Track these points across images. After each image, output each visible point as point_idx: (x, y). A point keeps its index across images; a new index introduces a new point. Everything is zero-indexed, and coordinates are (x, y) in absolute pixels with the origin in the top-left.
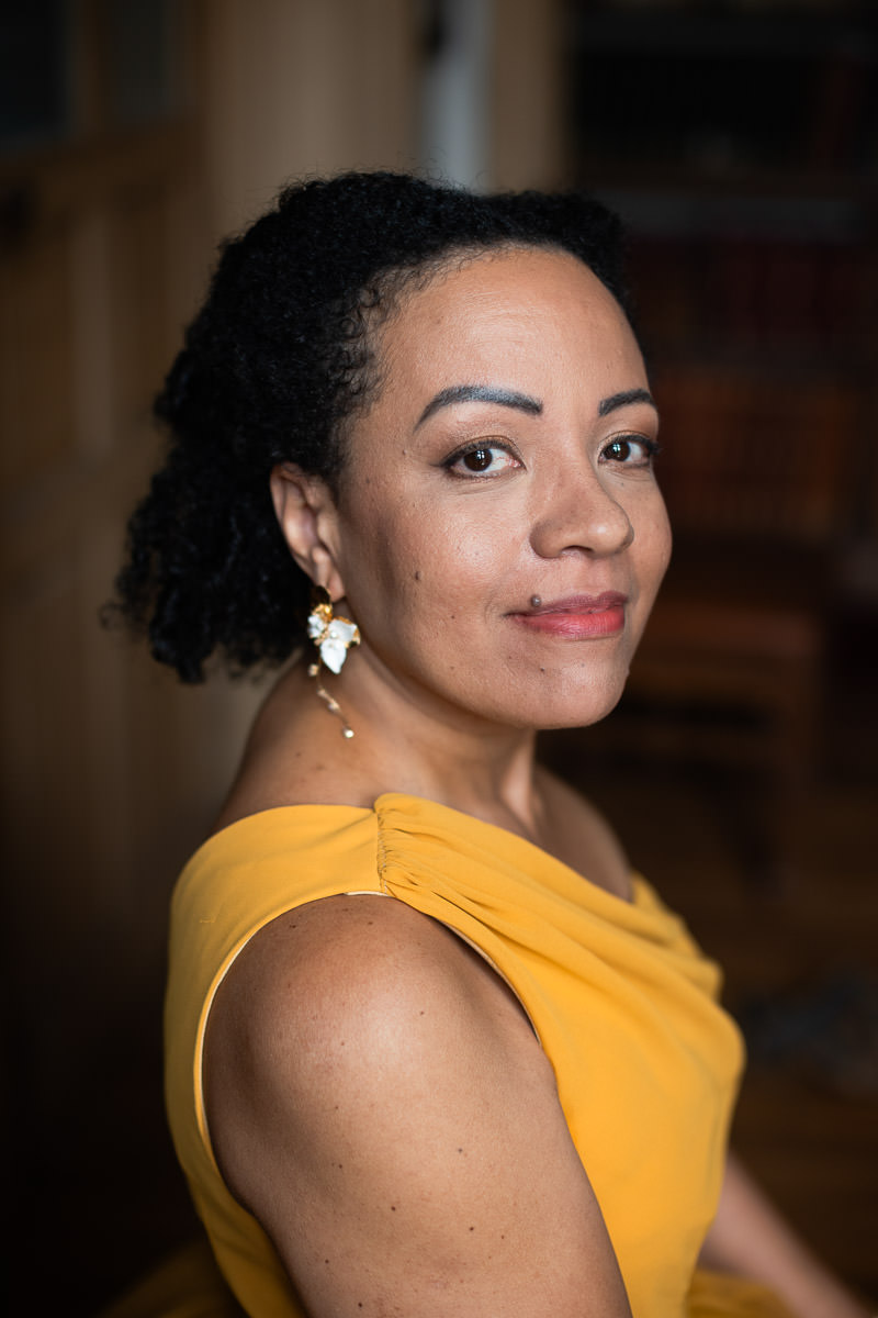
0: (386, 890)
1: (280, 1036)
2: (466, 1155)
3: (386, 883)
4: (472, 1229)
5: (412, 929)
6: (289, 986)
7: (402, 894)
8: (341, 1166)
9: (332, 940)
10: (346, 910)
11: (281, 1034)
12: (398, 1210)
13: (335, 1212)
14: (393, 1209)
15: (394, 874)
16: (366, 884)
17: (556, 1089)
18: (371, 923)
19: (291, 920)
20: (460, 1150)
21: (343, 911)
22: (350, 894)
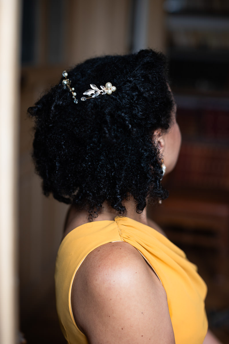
0: (123, 240)
1: (96, 280)
2: (144, 315)
3: (122, 238)
4: (142, 336)
5: (131, 250)
6: (99, 266)
7: (126, 240)
8: (109, 316)
9: (111, 253)
10: (113, 246)
11: (97, 279)
12: (123, 329)
13: (105, 330)
14: (122, 329)
15: (124, 235)
16: (116, 239)
17: (167, 298)
18: (121, 249)
19: (97, 250)
20: (142, 313)
21: (112, 246)
22: (113, 242)
